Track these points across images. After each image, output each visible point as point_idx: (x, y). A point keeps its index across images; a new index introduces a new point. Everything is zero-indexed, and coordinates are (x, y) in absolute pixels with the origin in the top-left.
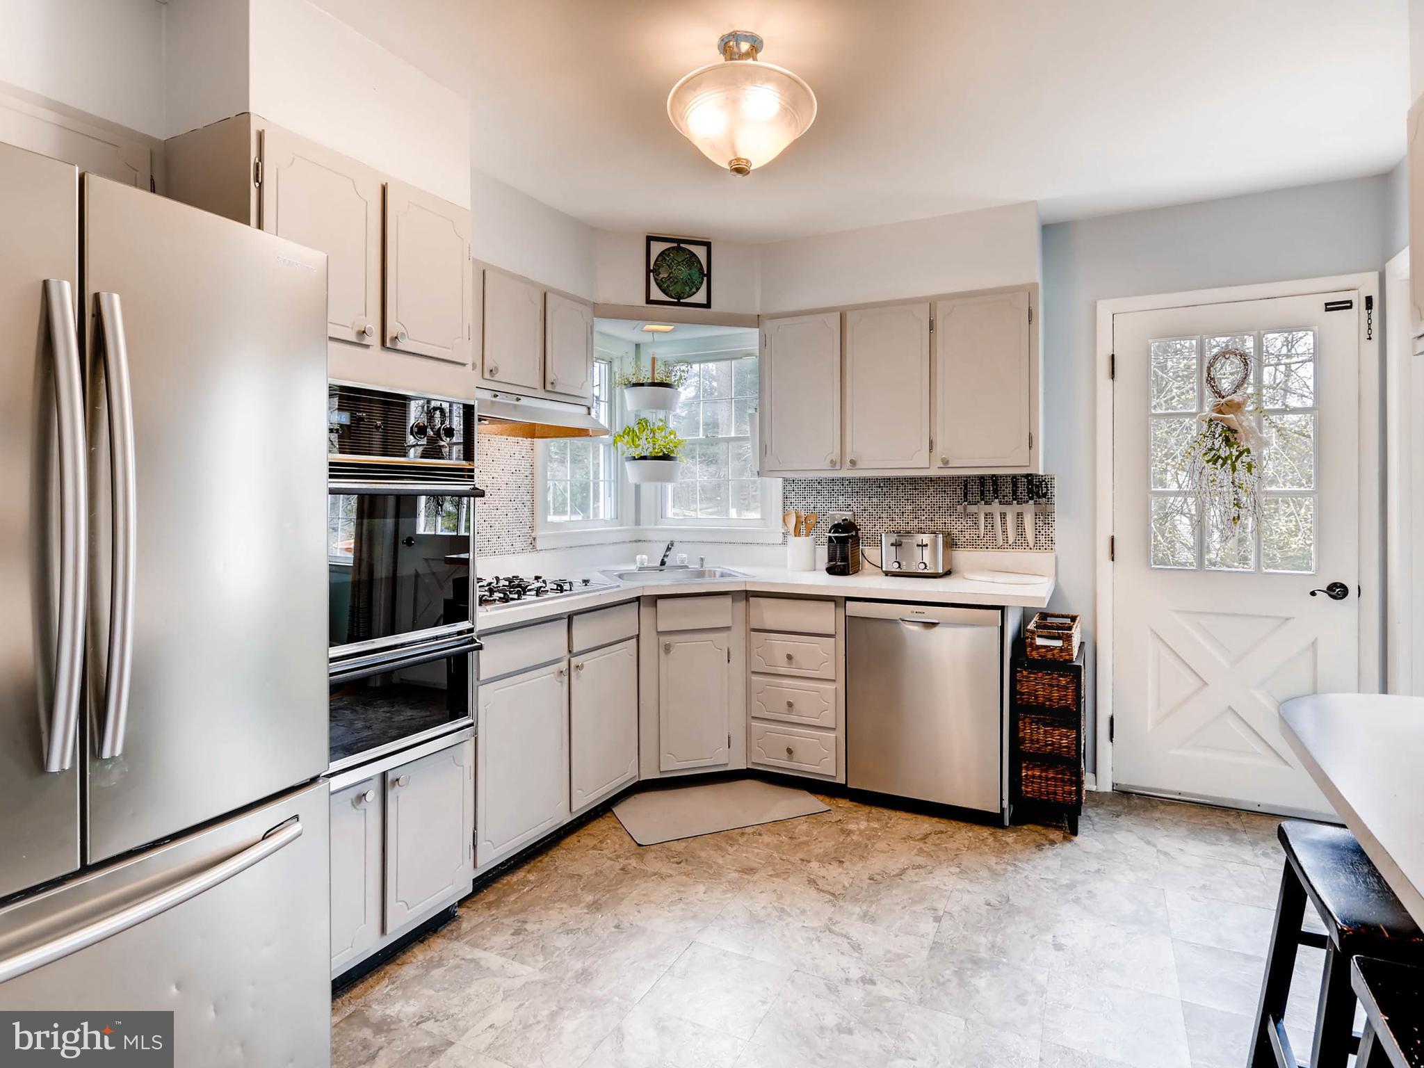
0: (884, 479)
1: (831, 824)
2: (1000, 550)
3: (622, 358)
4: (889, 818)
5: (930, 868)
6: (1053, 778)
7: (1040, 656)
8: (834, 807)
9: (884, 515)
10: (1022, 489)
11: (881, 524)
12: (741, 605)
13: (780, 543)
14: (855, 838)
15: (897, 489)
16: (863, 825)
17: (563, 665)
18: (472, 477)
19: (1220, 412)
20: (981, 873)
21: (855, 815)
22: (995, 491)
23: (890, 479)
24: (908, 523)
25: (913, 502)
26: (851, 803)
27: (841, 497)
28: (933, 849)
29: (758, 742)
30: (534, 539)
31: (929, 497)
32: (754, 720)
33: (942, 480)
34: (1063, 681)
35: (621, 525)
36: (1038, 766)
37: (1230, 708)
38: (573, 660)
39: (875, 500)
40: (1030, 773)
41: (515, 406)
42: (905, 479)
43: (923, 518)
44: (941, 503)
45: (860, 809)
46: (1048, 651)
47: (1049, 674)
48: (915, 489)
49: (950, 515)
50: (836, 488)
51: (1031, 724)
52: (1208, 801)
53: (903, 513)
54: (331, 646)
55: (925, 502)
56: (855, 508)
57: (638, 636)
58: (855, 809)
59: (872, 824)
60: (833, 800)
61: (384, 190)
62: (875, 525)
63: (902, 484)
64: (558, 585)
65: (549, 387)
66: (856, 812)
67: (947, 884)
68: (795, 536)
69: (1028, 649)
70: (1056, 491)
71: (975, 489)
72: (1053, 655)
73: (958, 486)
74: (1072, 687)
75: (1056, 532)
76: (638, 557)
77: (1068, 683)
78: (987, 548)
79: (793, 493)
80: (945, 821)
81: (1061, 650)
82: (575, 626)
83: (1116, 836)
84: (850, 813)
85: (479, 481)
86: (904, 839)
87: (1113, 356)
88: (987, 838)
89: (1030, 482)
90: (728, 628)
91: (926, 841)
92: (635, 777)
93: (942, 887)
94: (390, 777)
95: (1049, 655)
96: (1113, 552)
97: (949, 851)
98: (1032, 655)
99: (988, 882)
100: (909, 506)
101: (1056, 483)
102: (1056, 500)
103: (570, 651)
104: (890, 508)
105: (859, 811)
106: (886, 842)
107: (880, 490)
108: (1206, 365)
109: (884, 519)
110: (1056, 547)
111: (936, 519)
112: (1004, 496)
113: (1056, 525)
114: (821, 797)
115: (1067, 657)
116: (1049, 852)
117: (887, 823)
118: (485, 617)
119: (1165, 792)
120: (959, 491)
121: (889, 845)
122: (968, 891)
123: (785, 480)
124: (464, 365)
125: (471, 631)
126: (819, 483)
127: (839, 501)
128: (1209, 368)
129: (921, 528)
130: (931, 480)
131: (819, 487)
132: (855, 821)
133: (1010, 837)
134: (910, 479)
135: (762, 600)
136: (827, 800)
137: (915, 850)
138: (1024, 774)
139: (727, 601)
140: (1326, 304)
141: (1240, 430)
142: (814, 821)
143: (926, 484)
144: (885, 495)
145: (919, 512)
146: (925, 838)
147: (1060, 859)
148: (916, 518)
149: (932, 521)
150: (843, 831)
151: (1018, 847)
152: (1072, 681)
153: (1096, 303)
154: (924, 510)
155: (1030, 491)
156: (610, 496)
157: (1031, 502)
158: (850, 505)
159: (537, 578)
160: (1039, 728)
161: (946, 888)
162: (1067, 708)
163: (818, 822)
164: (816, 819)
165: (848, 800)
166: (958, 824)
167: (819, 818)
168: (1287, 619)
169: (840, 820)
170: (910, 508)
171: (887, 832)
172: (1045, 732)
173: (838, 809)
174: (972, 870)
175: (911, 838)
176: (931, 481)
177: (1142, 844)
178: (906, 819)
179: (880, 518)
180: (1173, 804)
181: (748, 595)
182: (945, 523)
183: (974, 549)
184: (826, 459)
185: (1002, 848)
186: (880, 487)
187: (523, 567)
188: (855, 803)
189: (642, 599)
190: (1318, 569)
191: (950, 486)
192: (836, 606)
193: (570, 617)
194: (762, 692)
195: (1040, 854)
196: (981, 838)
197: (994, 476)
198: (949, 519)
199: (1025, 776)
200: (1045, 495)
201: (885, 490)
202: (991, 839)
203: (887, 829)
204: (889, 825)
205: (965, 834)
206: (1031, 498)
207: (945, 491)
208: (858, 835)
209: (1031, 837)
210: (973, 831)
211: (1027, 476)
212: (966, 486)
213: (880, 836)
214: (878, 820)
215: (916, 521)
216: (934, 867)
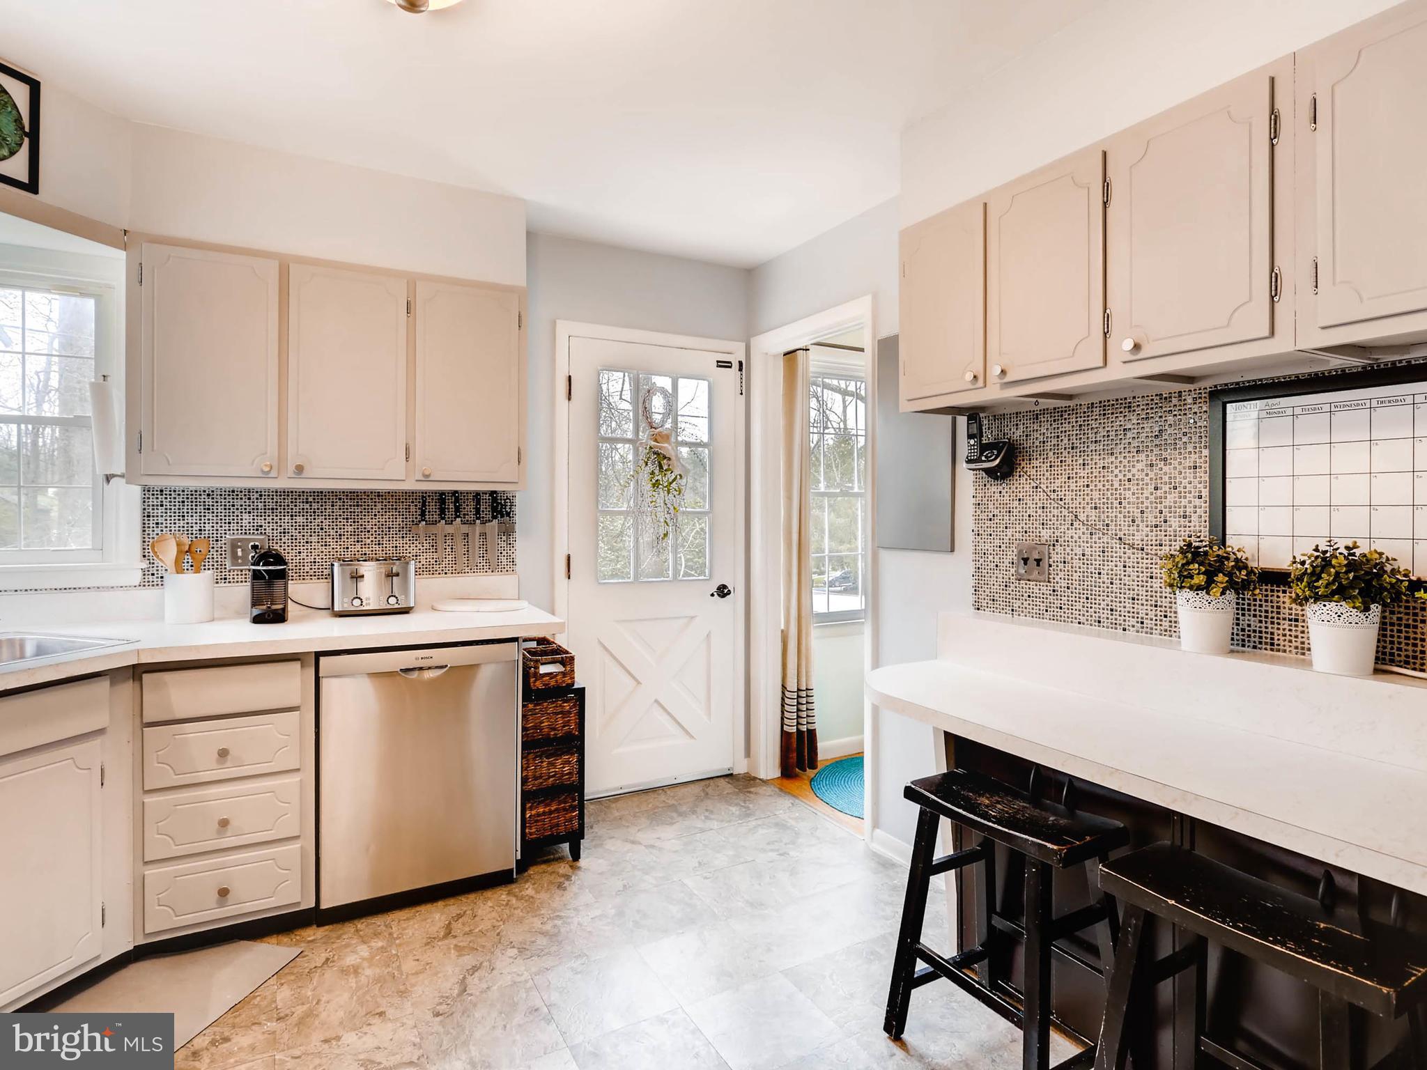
0: (314, 492)
1: (319, 970)
2: (460, 575)
4: (386, 926)
5: (485, 964)
6: (556, 810)
7: (544, 685)
8: (303, 945)
9: (314, 539)
10: (485, 507)
11: (309, 550)
12: (128, 688)
13: (137, 584)
14: (368, 972)
15: (333, 506)
16: (364, 951)
19: (656, 441)
20: (538, 942)
21: (339, 943)
22: (457, 509)
23: (322, 492)
24: (348, 548)
25: (354, 522)
26: (322, 929)
27: (245, 516)
28: (469, 940)
29: (158, 899)
31: (375, 515)
32: (150, 867)
33: (392, 496)
34: (567, 706)
36: (540, 803)
37: (656, 701)
39: (300, 519)
40: (533, 812)
42: (343, 492)
43: (368, 541)
44: (391, 523)
45: (341, 932)
46: (551, 678)
47: (553, 702)
48: (358, 506)
49: (403, 537)
50: (238, 503)
51: (534, 759)
52: (641, 788)
53: (340, 535)
55: (370, 522)
56: (269, 531)
58: (334, 935)
59: (373, 944)
60: (293, 936)
62: (300, 553)
63: (340, 499)
66: (338, 938)
67: (520, 973)
68: (178, 573)
69: (532, 680)
70: (517, 510)
71: (433, 507)
72: (557, 681)
73: (413, 502)
74: (575, 711)
75: (517, 553)
77: (571, 708)
78: (446, 573)
79: (161, 510)
80: (452, 901)
81: (564, 674)
83: (607, 847)
84: (333, 943)
86: (427, 944)
87: (570, 377)
88: (509, 901)
89: (495, 500)
90: (101, 732)
91: (453, 933)
93: (519, 979)
95: (553, 683)
96: (569, 571)
97: (488, 934)
98: (535, 686)
99: (554, 948)
100: (349, 527)
101: (517, 501)
102: (517, 518)
104: (322, 529)
105: (342, 934)
106: (411, 957)
107: (307, 506)
108: (641, 401)
109: (313, 544)
110: (517, 568)
111: (384, 542)
112: (464, 514)
113: (518, 545)
114: (273, 939)
115: (570, 681)
116: (573, 887)
117: (391, 934)
119: (612, 790)
120: (413, 509)
121: (418, 960)
122: (547, 969)
123: (146, 490)
126: (208, 495)
127: (244, 521)
128: (644, 402)
129: (365, 554)
130: (379, 494)
131: (209, 501)
132: (348, 950)
133: (529, 890)
134: (351, 492)
135: (167, 676)
136: (285, 939)
137: (453, 951)
138: (528, 816)
139: (104, 685)
140: (718, 362)
141: (673, 458)
142: (293, 977)
143: (372, 499)
144: (314, 512)
145: (363, 534)
146: (448, 931)
147: (587, 890)
148: (358, 542)
149: (379, 544)
150: (344, 972)
151: (543, 896)
152: (574, 706)
153: (555, 322)
154: (369, 531)
155: (494, 509)
157: (495, 522)
158: (261, 526)
160: (542, 762)
161: (522, 978)
162: (569, 734)
163: (299, 976)
164: (292, 974)
165: (315, 927)
166: (468, 898)
167: (295, 971)
168: (692, 618)
169: (328, 959)
170: (350, 529)
171: (400, 945)
172: (549, 763)
173: (312, 945)
174: (528, 943)
175: (434, 938)
176: (379, 496)
177: (628, 846)
178: (408, 919)
179: (307, 542)
180: (617, 800)
181: (137, 672)
182: (396, 547)
183: (431, 576)
184: (253, 461)
185: (532, 906)
186: (307, 503)
188: (327, 927)
190: (711, 575)
191: (403, 502)
192: (302, 666)
194: (168, 817)
195: (568, 895)
196: (504, 903)
197: (456, 492)
198: (401, 542)
199: (530, 817)
200: (508, 514)
201: (315, 506)
202: (514, 901)
203: (397, 941)
204: (395, 936)
205: (487, 906)
206: (494, 517)
207: (396, 509)
208: (369, 967)
209: (545, 879)
210: (489, 899)
211: (493, 493)
212: (424, 505)
213: (397, 955)
214: (376, 935)
215: (358, 546)
216: (489, 961)
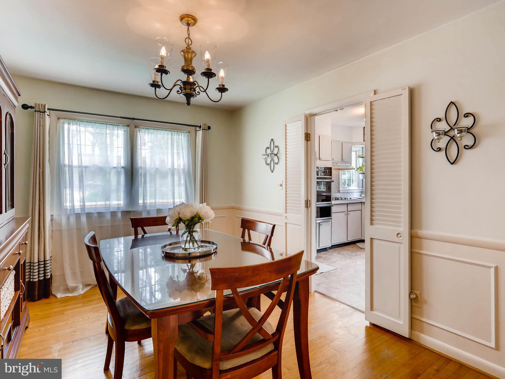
3: (359, 151)
17: (346, 213)
18: (331, 179)
30: (339, 190)
35: (359, 188)
38: (348, 212)
41: (336, 165)
54: (317, 202)
57: (361, 210)
61: (319, 136)
64: (345, 198)
65: (343, 161)
76: (362, 195)
82: (348, 206)
85: (333, 180)
92: (360, 238)
94: (320, 224)
103: (347, 211)
118: (333, 202)
124: (330, 161)
125: (331, 203)
156: (356, 182)
159: (341, 198)
187: (338, 195)
189: (362, 203)
193: (347, 204)
